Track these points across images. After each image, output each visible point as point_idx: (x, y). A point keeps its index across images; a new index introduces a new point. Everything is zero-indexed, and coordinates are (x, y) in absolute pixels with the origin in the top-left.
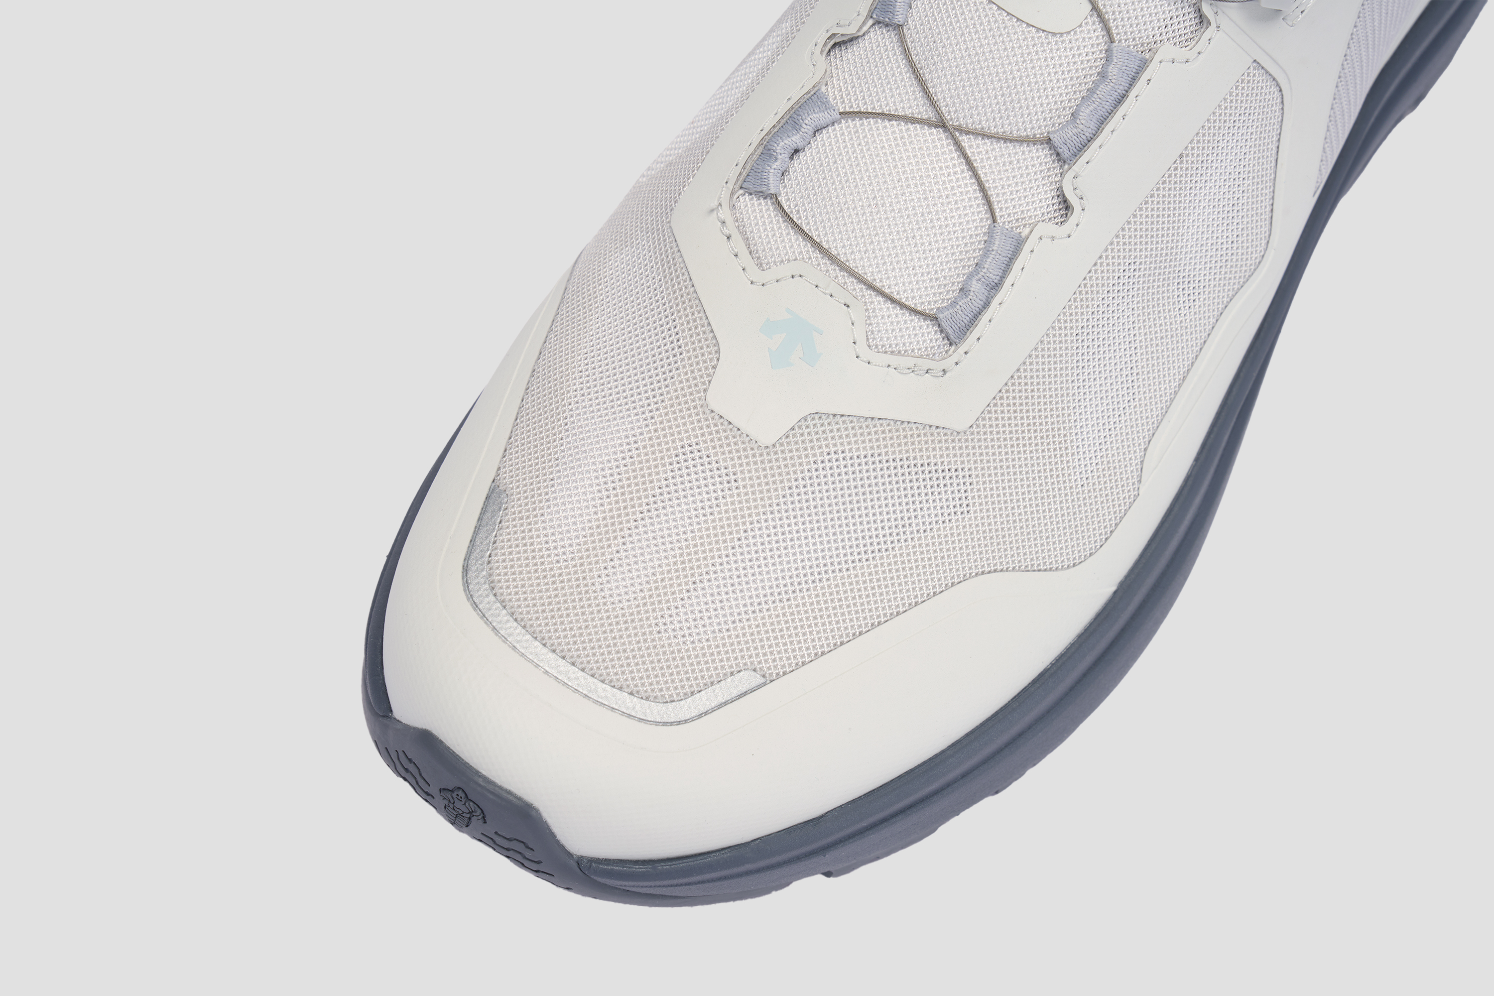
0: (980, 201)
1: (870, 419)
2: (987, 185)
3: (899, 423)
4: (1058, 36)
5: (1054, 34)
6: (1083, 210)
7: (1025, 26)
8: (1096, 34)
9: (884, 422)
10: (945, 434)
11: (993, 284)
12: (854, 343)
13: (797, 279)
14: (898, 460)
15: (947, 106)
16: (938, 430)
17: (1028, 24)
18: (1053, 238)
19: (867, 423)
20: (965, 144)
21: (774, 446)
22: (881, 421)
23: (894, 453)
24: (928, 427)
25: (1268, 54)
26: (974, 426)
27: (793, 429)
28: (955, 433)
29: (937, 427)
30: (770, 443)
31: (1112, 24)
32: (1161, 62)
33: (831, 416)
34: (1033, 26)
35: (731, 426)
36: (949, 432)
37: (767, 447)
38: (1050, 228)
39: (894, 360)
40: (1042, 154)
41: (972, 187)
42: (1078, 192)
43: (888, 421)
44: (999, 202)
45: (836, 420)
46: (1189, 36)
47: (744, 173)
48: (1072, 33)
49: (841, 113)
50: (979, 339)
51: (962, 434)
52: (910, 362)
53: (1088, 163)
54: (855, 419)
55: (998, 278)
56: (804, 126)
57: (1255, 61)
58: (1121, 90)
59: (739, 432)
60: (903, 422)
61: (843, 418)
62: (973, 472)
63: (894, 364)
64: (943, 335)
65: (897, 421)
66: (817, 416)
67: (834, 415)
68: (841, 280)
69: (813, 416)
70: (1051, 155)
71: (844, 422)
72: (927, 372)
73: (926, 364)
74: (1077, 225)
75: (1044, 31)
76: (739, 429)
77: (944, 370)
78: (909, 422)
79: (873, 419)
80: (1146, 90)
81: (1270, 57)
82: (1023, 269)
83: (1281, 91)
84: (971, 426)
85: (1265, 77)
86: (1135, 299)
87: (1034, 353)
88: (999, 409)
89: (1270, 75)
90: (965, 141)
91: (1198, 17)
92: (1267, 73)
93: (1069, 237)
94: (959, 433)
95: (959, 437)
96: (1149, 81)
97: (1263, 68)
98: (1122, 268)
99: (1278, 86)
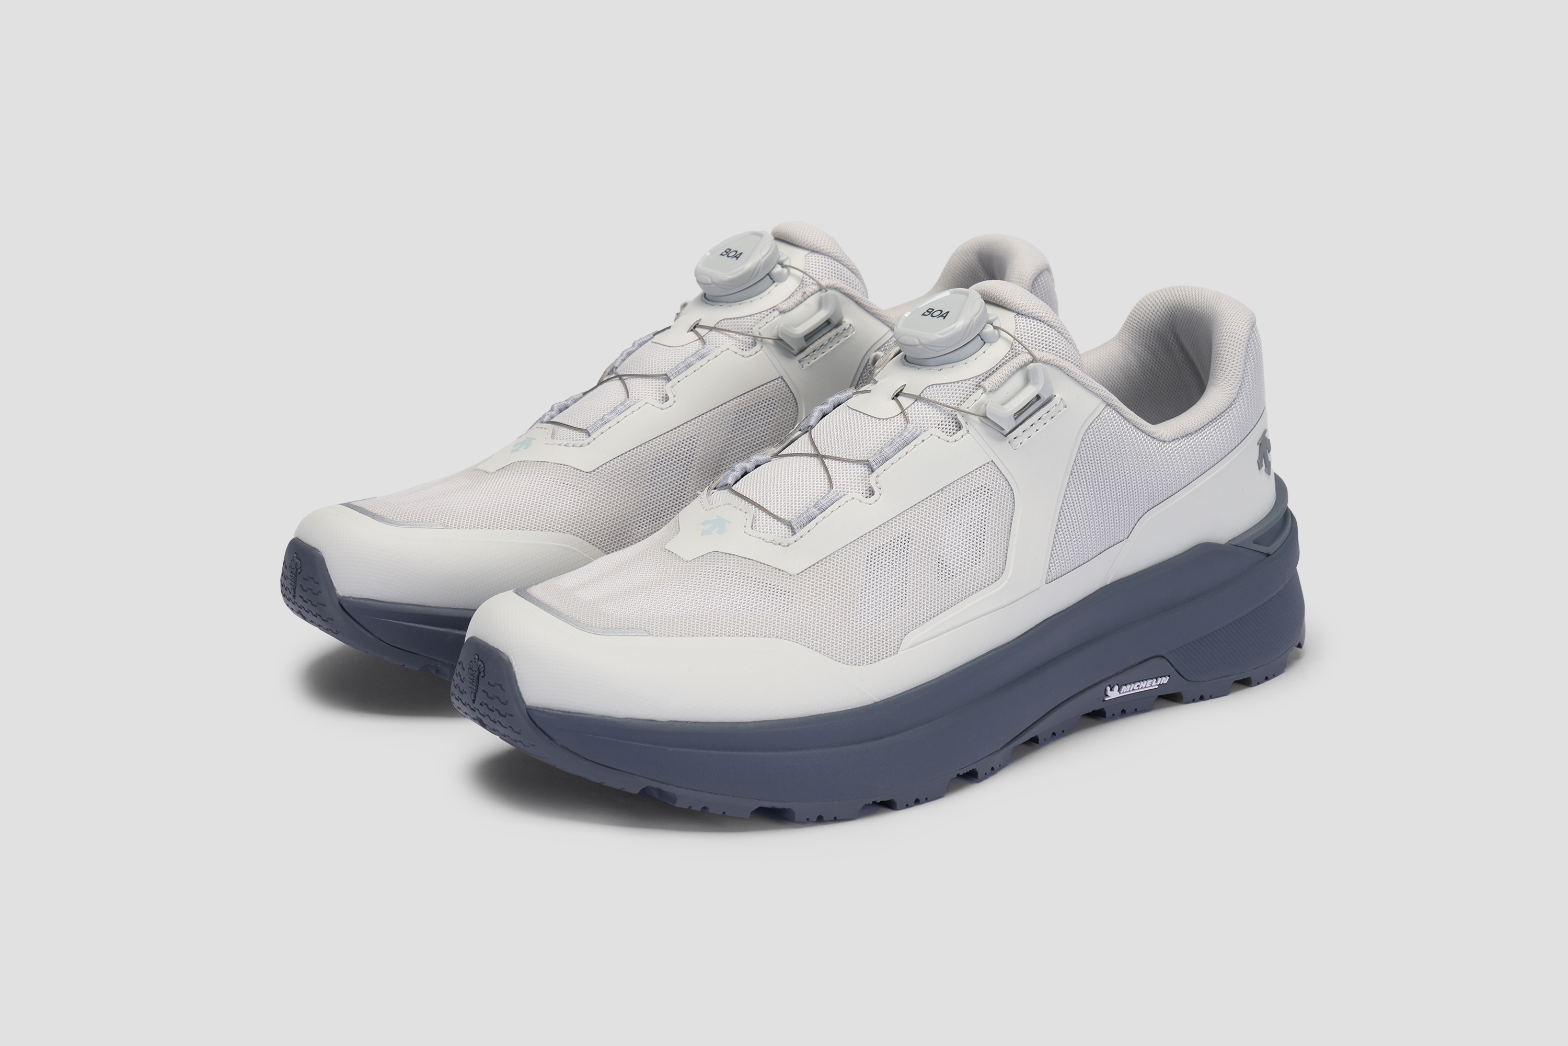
0: (826, 481)
2: (831, 476)
3: (759, 564)
4: (882, 420)
5: (880, 420)
6: (880, 496)
7: (866, 416)
8: (901, 421)
9: (751, 561)
10: (783, 574)
11: (823, 509)
12: (745, 527)
13: (727, 505)
14: (754, 578)
15: (821, 449)
16: (779, 571)
17: (868, 415)
18: (860, 502)
20: (826, 463)
21: (691, 561)
22: (749, 560)
23: (752, 574)
24: (774, 568)
25: (1000, 460)
26: (800, 574)
27: (703, 555)
28: (788, 575)
30: (690, 559)
31: (910, 418)
32: (931, 435)
34: (870, 416)
35: (672, 554)
37: (688, 561)
38: (860, 497)
39: (764, 536)
40: (863, 469)
41: (824, 476)
42: (878, 486)
43: (753, 561)
44: (836, 484)
46: (951, 432)
48: (889, 420)
49: (772, 456)
50: (809, 531)
52: (772, 538)
53: (884, 471)
55: (825, 507)
56: (752, 460)
57: (992, 461)
58: (908, 440)
61: (730, 556)
62: (794, 595)
63: (762, 538)
64: (791, 531)
65: (758, 562)
66: (717, 552)
67: (728, 554)
68: (747, 506)
69: (715, 552)
70: (867, 468)
72: (779, 544)
73: (780, 541)
74: (876, 501)
75: (875, 418)
76: (675, 555)
77: (787, 544)
78: (765, 564)
80: (921, 444)
81: (1002, 463)
82: (840, 506)
83: (1012, 490)
84: (798, 574)
85: (999, 473)
86: (909, 555)
87: (840, 551)
88: (816, 571)
89: (1003, 475)
90: (826, 461)
91: (958, 427)
92: (1001, 473)
93: (870, 504)
94: (791, 575)
95: (790, 577)
96: (923, 441)
97: (998, 468)
98: (901, 533)
99: (1009, 485)
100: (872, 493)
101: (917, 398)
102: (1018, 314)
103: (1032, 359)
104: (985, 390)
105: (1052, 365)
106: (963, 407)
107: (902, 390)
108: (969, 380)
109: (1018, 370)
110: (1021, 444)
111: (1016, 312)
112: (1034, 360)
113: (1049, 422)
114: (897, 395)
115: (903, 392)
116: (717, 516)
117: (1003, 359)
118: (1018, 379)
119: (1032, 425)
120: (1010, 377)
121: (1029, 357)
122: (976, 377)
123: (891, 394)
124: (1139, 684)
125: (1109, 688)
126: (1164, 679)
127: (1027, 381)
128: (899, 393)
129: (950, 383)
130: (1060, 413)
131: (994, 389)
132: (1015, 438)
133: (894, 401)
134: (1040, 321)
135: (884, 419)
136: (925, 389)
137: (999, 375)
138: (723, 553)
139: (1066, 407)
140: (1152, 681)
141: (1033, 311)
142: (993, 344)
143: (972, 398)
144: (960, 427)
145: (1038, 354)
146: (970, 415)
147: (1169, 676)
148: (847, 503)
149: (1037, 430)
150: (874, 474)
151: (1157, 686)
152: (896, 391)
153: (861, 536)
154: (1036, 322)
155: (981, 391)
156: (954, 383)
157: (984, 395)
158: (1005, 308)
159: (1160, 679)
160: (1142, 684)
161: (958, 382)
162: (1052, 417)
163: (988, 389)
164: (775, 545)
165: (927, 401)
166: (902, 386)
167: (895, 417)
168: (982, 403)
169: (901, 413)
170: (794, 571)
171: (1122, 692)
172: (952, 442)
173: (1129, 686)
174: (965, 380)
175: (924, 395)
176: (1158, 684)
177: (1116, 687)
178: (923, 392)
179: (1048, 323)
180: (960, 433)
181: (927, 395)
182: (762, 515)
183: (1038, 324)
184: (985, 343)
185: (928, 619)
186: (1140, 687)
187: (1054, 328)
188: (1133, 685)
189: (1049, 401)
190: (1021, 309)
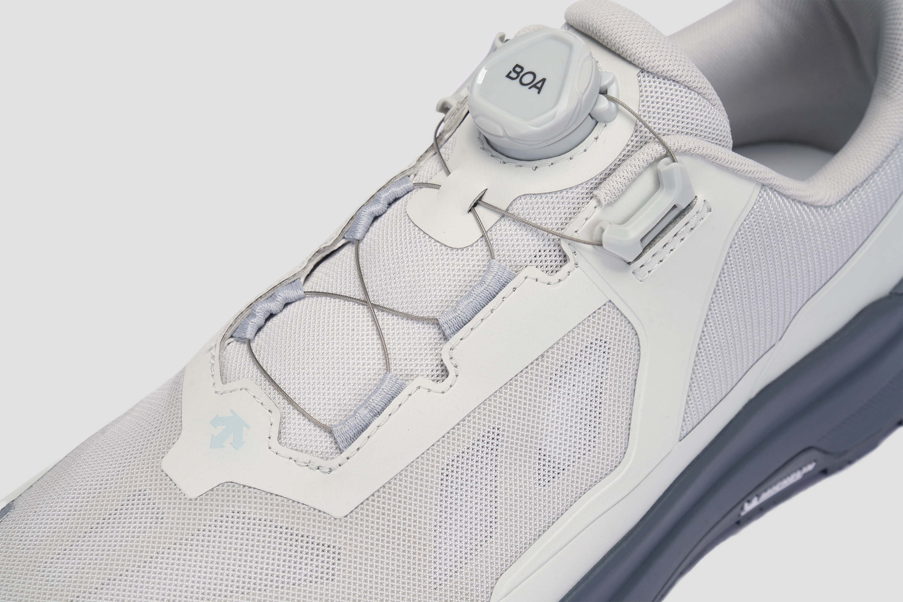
0: (381, 356)
1: (269, 494)
2: (388, 346)
3: (291, 501)
4: (455, 250)
5: (452, 249)
6: (457, 376)
7: (433, 241)
8: (482, 253)
9: (280, 498)
10: (325, 518)
11: (377, 412)
12: (269, 438)
13: (243, 391)
14: (284, 528)
15: (373, 291)
16: (320, 513)
17: (435, 240)
18: (429, 390)
19: (266, 496)
20: (379, 318)
21: (196, 499)
22: (277, 497)
23: (282, 522)
24: (312, 509)
25: (621, 298)
26: (349, 517)
27: (212, 490)
28: (332, 519)
29: (320, 511)
30: (194, 496)
31: (495, 248)
32: (526, 278)
33: (242, 486)
34: (439, 242)
35: (171, 482)
36: (328, 517)
37: (191, 500)
38: (428, 383)
39: (295, 455)
40: (432, 332)
41: (377, 345)
42: (453, 361)
43: (283, 498)
44: (395, 359)
45: (244, 489)
46: (554, 268)
47: (235, 326)
48: (465, 250)
49: (304, 292)
50: (358, 449)
51: (338, 520)
52: (306, 458)
53: (461, 339)
54: (258, 492)
55: (380, 408)
56: (278, 297)
57: (610, 301)
58: (491, 290)
59: (175, 487)
60: (294, 501)
61: (250, 489)
62: (342, 551)
63: (294, 457)
64: (336, 446)
65: (289, 499)
66: (231, 484)
67: (244, 486)
68: (272, 395)
69: (228, 484)
70: (439, 334)
71: (250, 492)
72: (318, 469)
73: (320, 462)
74: (451, 386)
75: (445, 246)
76: (176, 485)
77: (330, 469)
78: (298, 503)
79: (271, 494)
80: (512, 295)
81: (624, 301)
82: (400, 405)
83: (636, 334)
84: (346, 516)
85: (619, 316)
86: (498, 458)
87: (404, 472)
88: (371, 508)
89: (625, 317)
90: (380, 315)
91: (563, 256)
92: (622, 314)
93: (443, 393)
94: (336, 519)
95: (335, 522)
96: (515, 289)
97: (618, 309)
98: (487, 429)
99: (633, 330)
100: (445, 372)
101: (504, 214)
102: (643, 71)
103: (665, 152)
104: (599, 201)
105: (692, 155)
106: (569, 232)
107: (481, 198)
108: (577, 187)
109: (646, 168)
110: (649, 272)
111: (640, 68)
112: (669, 154)
113: (687, 236)
114: (475, 206)
115: (483, 201)
116: (232, 411)
117: (624, 150)
118: (648, 179)
120: (633, 180)
121: (660, 150)
122: (587, 183)
123: (467, 204)
124: (780, 483)
125: (746, 504)
127: (658, 183)
128: (477, 201)
129: (550, 193)
130: (702, 221)
131: (613, 201)
132: (642, 265)
133: (471, 215)
134: (674, 81)
135: (458, 249)
136: (514, 200)
137: (620, 180)
138: (240, 485)
139: (710, 210)
141: (664, 69)
142: (608, 125)
143: (581, 216)
144: (565, 259)
145: (672, 142)
146: (579, 243)
148: (410, 398)
149: (672, 250)
150: (447, 346)
152: (473, 198)
153: (432, 445)
154: (668, 82)
155: (593, 203)
156: (556, 192)
157: (598, 210)
158: (624, 59)
161: (561, 191)
162: (692, 229)
163: (604, 203)
164: (312, 471)
165: (516, 219)
166: (481, 191)
167: (473, 244)
168: (597, 222)
169: (482, 237)
170: (340, 514)
171: (761, 500)
172: (554, 283)
173: (770, 490)
174: (571, 188)
175: (516, 210)
177: (755, 498)
178: (511, 204)
179: (685, 84)
180: (567, 267)
181: (517, 210)
182: (294, 414)
183: (671, 87)
184: (597, 122)
185: (527, 546)
186: (782, 486)
188: (774, 487)
189: (689, 207)
190: (647, 66)
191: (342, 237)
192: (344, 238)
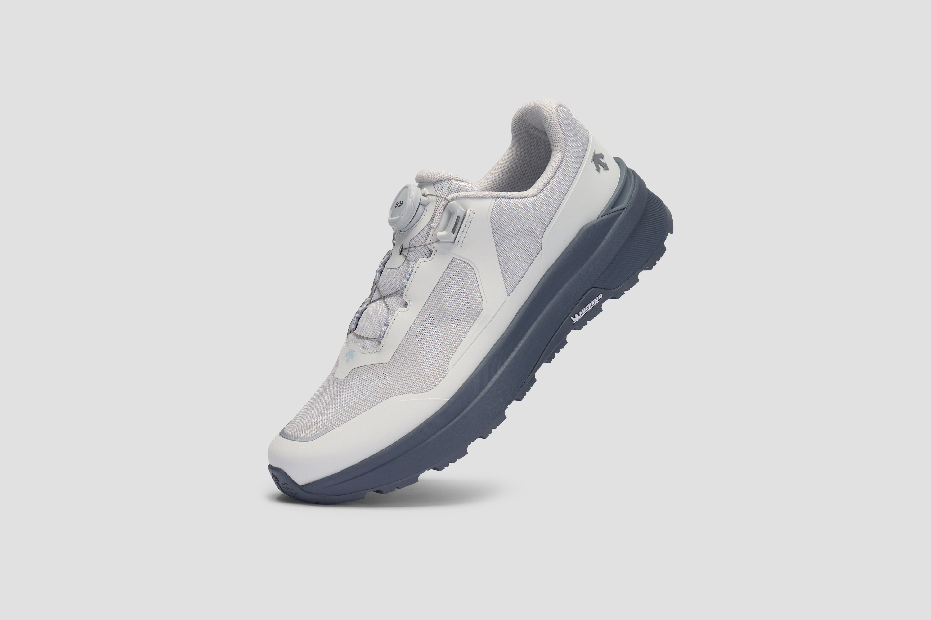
6: (411, 303)
10: (383, 365)
12: (360, 350)
16: (381, 364)
18: (403, 311)
21: (345, 379)
23: (371, 372)
24: (379, 364)
25: (457, 255)
26: (391, 361)
27: (349, 374)
32: (421, 262)
37: (343, 380)
38: (402, 309)
46: (429, 255)
50: (386, 338)
52: (372, 350)
53: (407, 291)
54: (361, 367)
57: (454, 258)
58: (411, 271)
62: (392, 372)
63: (369, 352)
64: (379, 342)
69: (353, 370)
71: (359, 369)
74: (410, 307)
77: (380, 349)
78: (374, 364)
80: (418, 270)
81: (459, 256)
82: (395, 319)
83: (469, 265)
88: (397, 355)
92: (461, 261)
93: (408, 310)
94: (387, 364)
96: (418, 267)
97: (458, 259)
98: (427, 316)
99: (467, 264)
100: (407, 304)
101: (409, 248)
102: (433, 183)
103: (447, 202)
104: (434, 228)
105: (458, 198)
106: (428, 242)
108: (425, 228)
109: (443, 211)
110: (462, 242)
112: (449, 201)
113: (470, 225)
114: (401, 251)
115: (403, 248)
116: (350, 350)
117: (435, 209)
118: (445, 216)
119: (463, 231)
120: (442, 216)
122: (428, 224)
123: (398, 254)
124: (587, 306)
125: (572, 318)
126: (599, 296)
127: (450, 213)
128: (401, 250)
129: (418, 234)
130: (473, 218)
131: (438, 225)
132: (459, 241)
133: (401, 255)
134: (444, 180)
135: (400, 266)
136: (410, 243)
137: (437, 217)
138: (356, 368)
139: (475, 213)
140: (593, 301)
142: (428, 204)
143: (430, 236)
145: (449, 197)
146: (433, 244)
147: (602, 294)
148: (397, 316)
149: (467, 232)
150: (403, 296)
151: (598, 301)
152: (400, 250)
153: (409, 328)
154: (443, 182)
155: (432, 230)
156: (420, 232)
157: (435, 231)
159: (597, 298)
160: (589, 305)
161: (422, 231)
162: (471, 222)
164: (375, 353)
165: (413, 248)
166: (401, 246)
167: (403, 262)
168: (436, 234)
169: (405, 259)
170: (387, 361)
171: (580, 315)
172: (432, 260)
173: (583, 310)
174: (423, 229)
176: (598, 300)
177: (576, 315)
178: (409, 245)
180: (433, 254)
183: (445, 182)
184: (425, 206)
186: (589, 307)
187: (452, 180)
188: (585, 309)
189: (465, 216)
190: (435, 179)
191: (375, 284)
192: (376, 284)
